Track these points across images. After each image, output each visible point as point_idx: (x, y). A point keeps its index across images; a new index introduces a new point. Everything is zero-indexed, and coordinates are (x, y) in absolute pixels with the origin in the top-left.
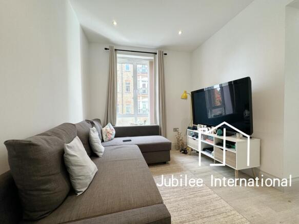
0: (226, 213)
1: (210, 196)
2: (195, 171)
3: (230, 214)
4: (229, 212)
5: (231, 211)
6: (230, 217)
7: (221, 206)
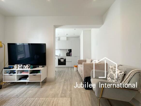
0: (44, 102)
1: (35, 101)
2: (17, 95)
3: (46, 101)
4: (45, 100)
5: (46, 99)
6: (47, 102)
7: (41, 101)
